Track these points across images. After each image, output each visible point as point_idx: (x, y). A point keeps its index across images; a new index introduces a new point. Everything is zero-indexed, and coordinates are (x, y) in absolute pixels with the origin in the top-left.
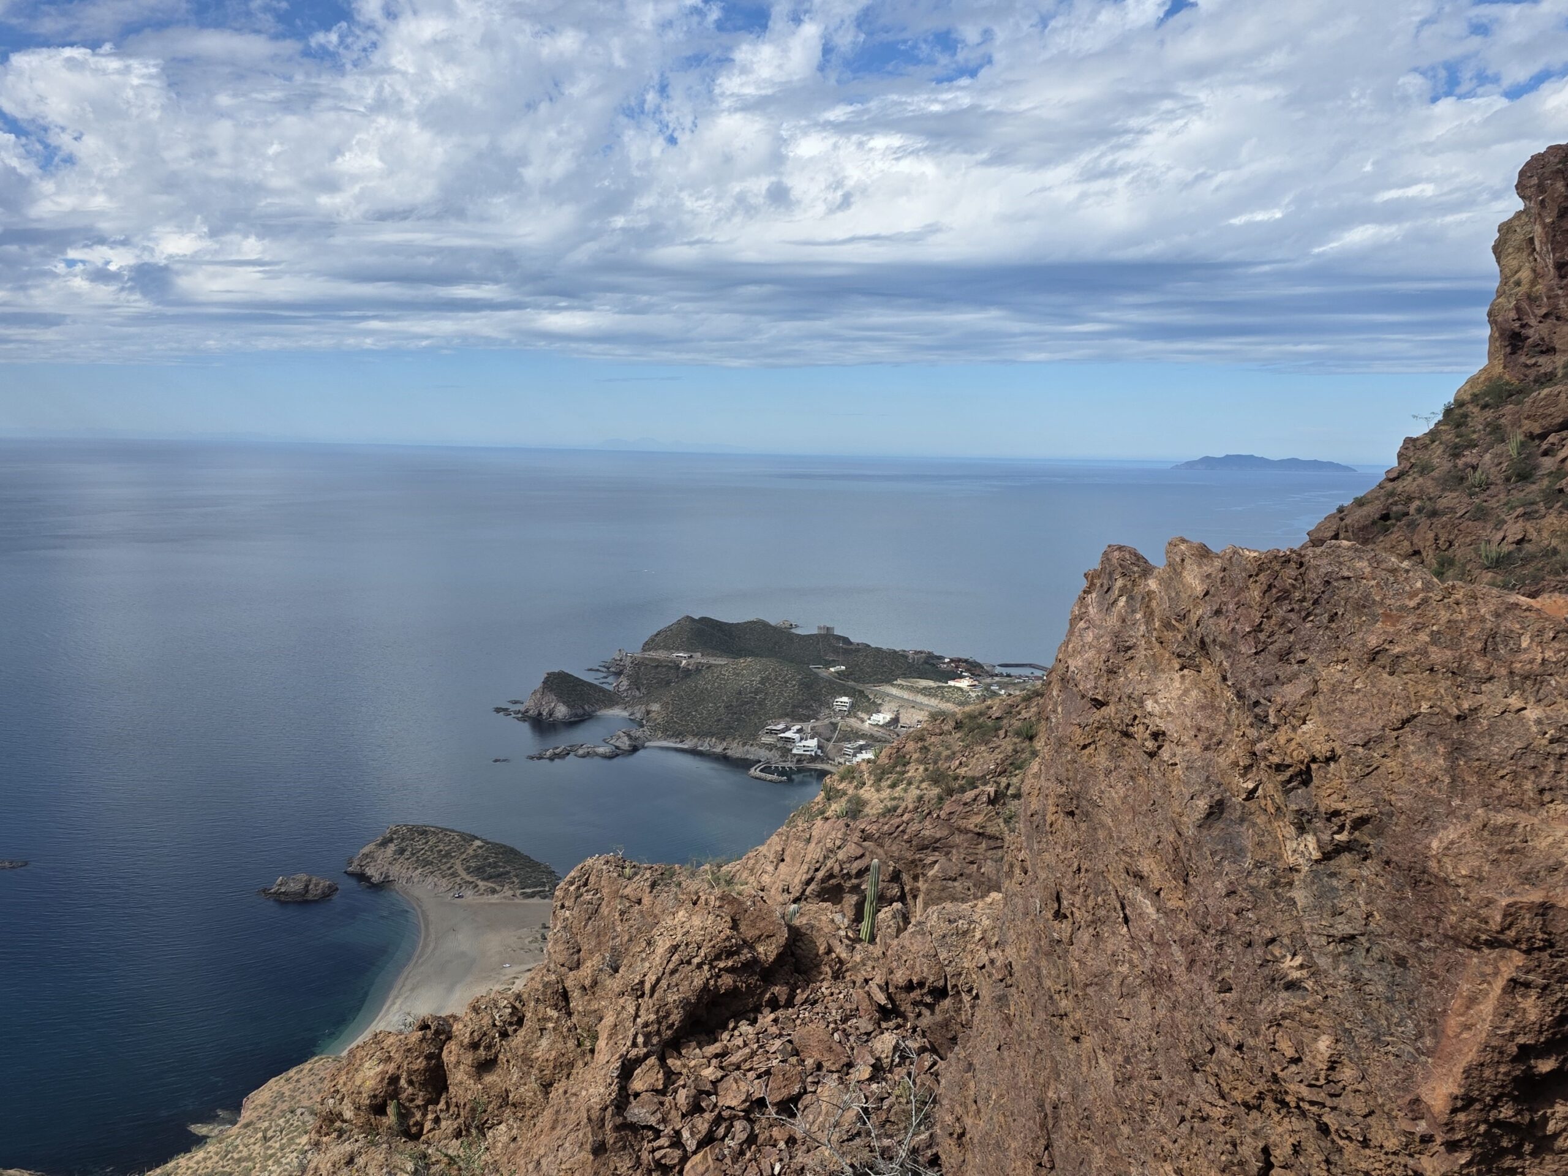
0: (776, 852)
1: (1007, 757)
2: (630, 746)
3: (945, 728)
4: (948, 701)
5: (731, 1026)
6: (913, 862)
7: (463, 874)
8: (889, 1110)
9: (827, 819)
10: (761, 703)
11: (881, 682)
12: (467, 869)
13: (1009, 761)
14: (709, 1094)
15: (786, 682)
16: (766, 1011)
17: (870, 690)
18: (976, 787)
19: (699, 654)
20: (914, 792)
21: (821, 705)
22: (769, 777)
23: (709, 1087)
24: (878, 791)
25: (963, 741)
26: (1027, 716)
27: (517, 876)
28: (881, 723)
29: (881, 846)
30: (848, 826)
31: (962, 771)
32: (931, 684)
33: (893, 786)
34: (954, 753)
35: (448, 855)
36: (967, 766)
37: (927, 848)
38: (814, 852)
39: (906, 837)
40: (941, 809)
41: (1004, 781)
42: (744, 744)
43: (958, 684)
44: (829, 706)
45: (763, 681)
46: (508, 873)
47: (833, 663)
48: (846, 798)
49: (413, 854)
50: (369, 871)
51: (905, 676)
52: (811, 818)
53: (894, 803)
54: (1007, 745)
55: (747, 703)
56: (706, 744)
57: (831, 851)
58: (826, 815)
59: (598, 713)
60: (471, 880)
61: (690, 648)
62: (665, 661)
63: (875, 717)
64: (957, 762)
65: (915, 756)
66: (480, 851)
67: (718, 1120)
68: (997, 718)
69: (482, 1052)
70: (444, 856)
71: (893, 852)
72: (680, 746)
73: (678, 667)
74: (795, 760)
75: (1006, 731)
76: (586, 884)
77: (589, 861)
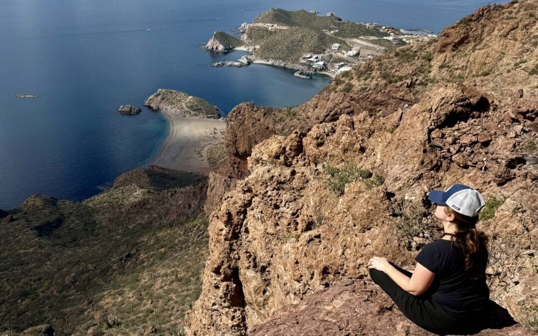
0: (314, 104)
1: (418, 68)
2: (247, 62)
3: (391, 56)
4: (382, 46)
5: (458, 122)
6: (371, 109)
7: (186, 108)
8: (522, 145)
9: (336, 92)
10: (301, 46)
11: (353, 37)
12: (187, 106)
13: (418, 70)
14: (457, 139)
15: (312, 37)
16: (470, 119)
17: (348, 41)
18: (403, 80)
19: (276, 25)
20: (374, 82)
21: (326, 47)
22: (303, 77)
23: (457, 137)
24: (359, 81)
25: (398, 61)
26: (429, 50)
27: (205, 110)
28: (352, 55)
29: (358, 103)
30: (345, 95)
31: (397, 74)
32: (376, 38)
33: (366, 79)
34: (394, 66)
35: (180, 101)
36: (399, 72)
37: (378, 104)
38: (330, 105)
39: (369, 100)
40: (385, 89)
41: (415, 78)
42: (293, 63)
43: (388, 38)
44: (330, 48)
45: (302, 37)
46: (202, 109)
47: (333, 29)
48: (345, 84)
49: (167, 100)
50: (152, 105)
51: (364, 35)
52: (330, 91)
53: (365, 86)
54: (418, 63)
55: (295, 46)
56: (277, 63)
57: (337, 104)
58: (336, 90)
59: (235, 49)
60: (188, 110)
61: (273, 22)
62: (262, 28)
63: (349, 52)
64: (395, 70)
65: (376, 67)
66: (191, 100)
67: (461, 147)
68: (415, 52)
69: (319, 140)
70: (178, 101)
71: (363, 105)
72: (267, 63)
73: (267, 30)
74: (313, 70)
75: (419, 57)
76: (239, 113)
77: (241, 105)
